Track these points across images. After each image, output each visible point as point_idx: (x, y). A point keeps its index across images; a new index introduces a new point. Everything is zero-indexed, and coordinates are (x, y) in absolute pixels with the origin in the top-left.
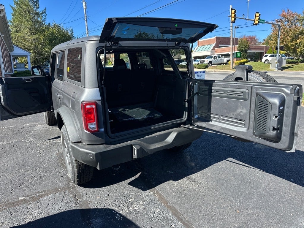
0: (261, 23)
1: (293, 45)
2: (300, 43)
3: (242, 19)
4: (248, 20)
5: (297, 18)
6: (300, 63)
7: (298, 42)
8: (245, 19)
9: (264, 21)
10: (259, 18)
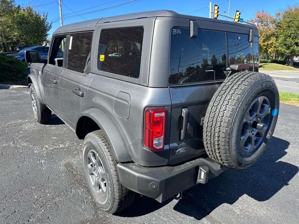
0: (240, 21)
1: (265, 45)
2: (272, 44)
3: (223, 16)
4: (229, 18)
5: (270, 20)
6: (270, 63)
7: (270, 42)
8: (226, 16)
9: (243, 20)
10: (239, 17)
